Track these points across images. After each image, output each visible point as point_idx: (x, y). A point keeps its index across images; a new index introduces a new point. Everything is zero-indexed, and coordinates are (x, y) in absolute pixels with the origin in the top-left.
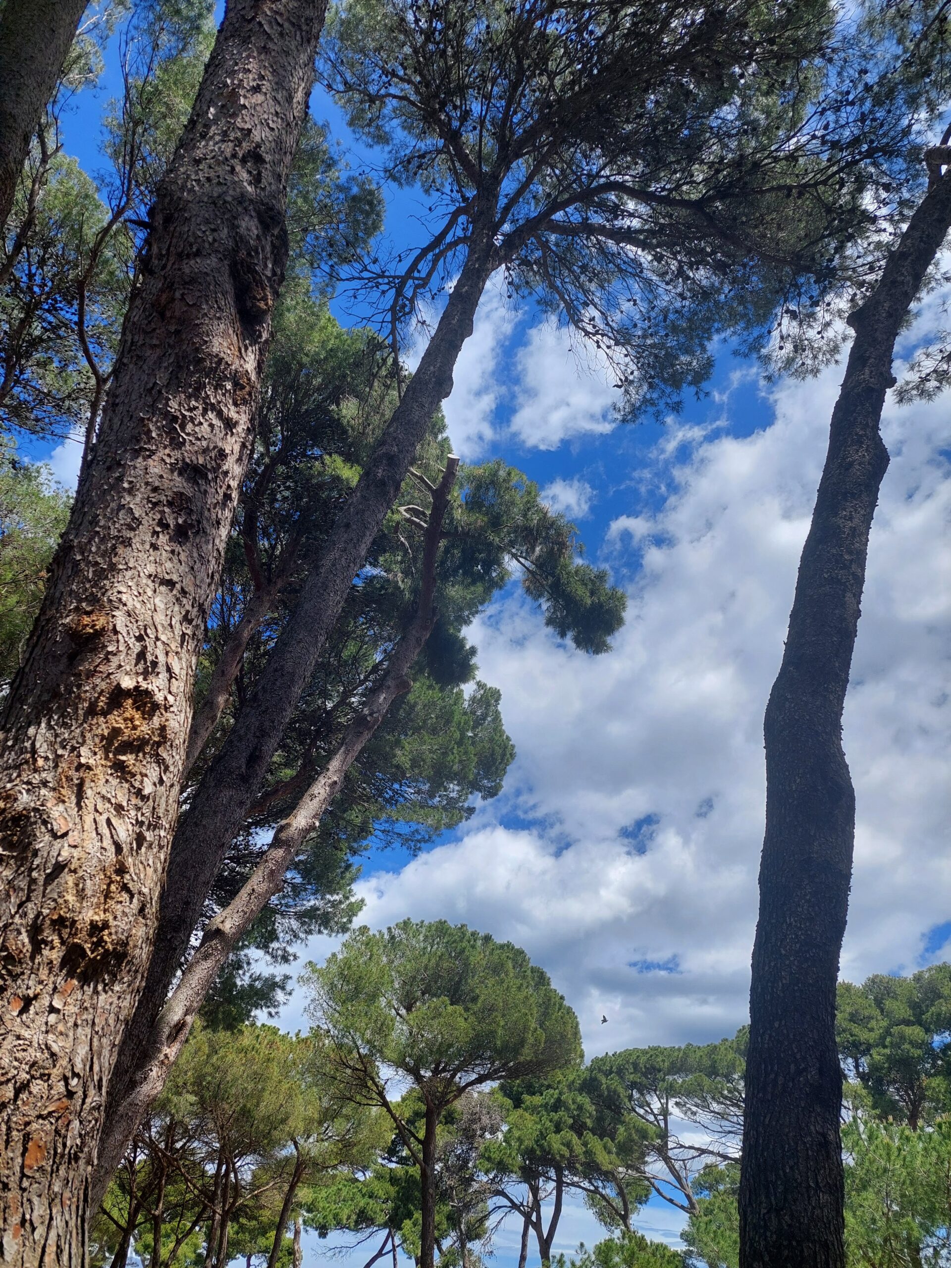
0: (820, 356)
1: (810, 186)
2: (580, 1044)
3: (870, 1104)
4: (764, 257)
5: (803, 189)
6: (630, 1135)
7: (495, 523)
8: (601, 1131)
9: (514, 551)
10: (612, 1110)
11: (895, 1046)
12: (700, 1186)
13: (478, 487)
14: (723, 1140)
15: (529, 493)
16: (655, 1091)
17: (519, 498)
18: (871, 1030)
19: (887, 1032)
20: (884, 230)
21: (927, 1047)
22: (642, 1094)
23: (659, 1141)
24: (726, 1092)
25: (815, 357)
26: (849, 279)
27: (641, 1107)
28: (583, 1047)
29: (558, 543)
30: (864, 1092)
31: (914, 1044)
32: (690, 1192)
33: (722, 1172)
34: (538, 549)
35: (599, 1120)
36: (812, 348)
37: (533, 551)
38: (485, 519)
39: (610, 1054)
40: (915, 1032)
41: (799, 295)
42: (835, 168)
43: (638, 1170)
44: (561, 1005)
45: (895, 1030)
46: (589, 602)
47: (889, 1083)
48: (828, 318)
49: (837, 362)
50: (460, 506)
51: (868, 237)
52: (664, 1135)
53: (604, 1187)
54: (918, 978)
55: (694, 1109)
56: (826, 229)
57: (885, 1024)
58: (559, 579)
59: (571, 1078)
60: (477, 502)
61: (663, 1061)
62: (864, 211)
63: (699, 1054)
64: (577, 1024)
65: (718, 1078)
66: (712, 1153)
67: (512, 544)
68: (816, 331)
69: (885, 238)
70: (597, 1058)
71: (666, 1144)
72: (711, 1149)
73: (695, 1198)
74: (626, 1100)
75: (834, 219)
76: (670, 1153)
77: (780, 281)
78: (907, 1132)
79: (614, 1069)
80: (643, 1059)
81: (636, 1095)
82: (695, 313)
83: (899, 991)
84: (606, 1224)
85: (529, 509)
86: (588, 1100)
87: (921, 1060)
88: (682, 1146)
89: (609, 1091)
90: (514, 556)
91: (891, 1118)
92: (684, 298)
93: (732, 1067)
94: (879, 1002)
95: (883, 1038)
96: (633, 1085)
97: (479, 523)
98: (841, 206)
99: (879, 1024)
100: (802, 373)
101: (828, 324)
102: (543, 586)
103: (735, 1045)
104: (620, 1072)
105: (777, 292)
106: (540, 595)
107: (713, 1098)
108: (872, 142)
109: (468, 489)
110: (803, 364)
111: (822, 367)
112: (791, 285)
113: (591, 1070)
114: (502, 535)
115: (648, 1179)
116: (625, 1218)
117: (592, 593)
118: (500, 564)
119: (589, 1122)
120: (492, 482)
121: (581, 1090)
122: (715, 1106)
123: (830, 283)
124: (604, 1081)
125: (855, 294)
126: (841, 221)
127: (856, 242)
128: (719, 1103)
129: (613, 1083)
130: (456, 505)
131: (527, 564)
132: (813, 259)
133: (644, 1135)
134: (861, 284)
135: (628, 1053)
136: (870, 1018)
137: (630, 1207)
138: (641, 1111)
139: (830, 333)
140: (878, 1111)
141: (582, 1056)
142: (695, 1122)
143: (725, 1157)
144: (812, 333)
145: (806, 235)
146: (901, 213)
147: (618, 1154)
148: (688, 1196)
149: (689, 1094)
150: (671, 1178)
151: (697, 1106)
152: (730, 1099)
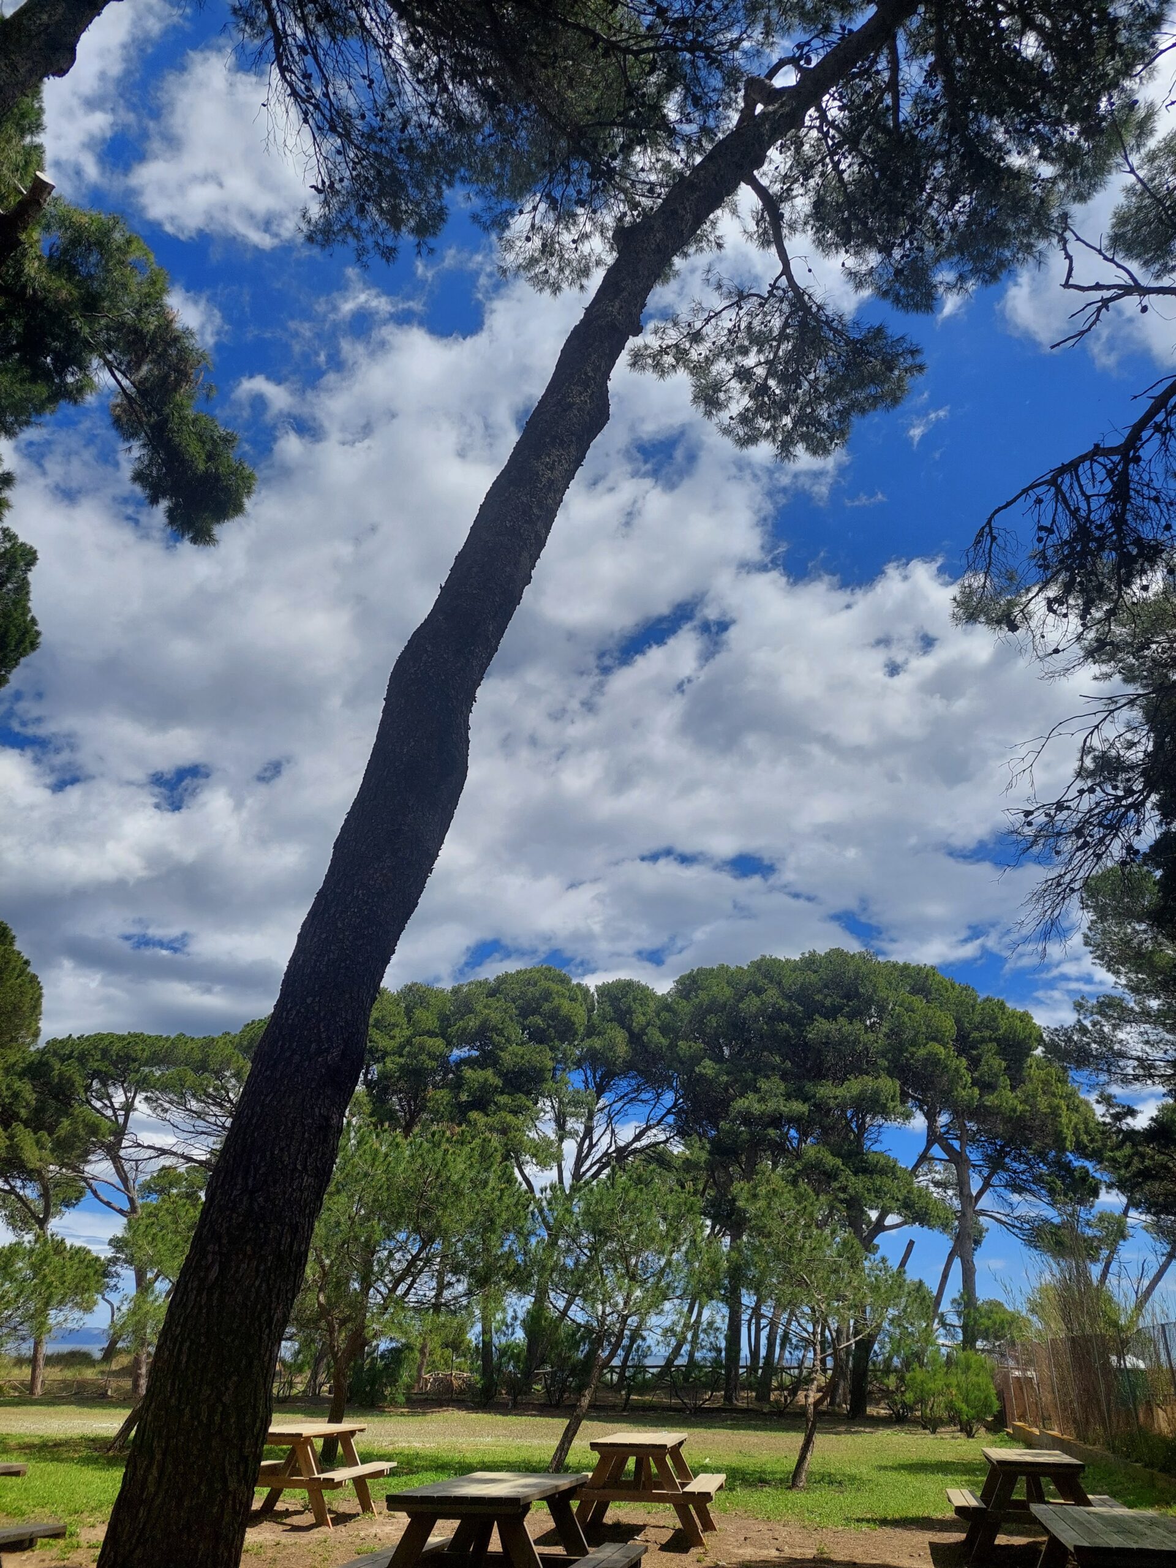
0: (567, 272)
1: (619, 48)
2: (37, 1021)
3: (368, 1111)
4: (543, 109)
5: (611, 48)
6: (76, 1129)
7: (90, 304)
8: (37, 1122)
9: (109, 357)
10: (59, 1101)
11: (412, 1056)
12: (148, 1189)
13: (75, 242)
14: (192, 1141)
15: (153, 283)
16: (123, 1082)
17: (136, 283)
18: (393, 1038)
19: (409, 1042)
20: (678, 152)
21: (443, 1059)
22: (105, 1085)
23: (112, 1138)
24: (211, 1090)
25: (561, 270)
26: (624, 191)
27: (99, 1099)
28: (41, 1024)
29: (177, 371)
30: (366, 1099)
31: (432, 1056)
32: (135, 1195)
33: (180, 1174)
34: (145, 368)
35: (39, 1111)
36: (562, 257)
37: (139, 368)
38: (75, 293)
39: (75, 1036)
40: (436, 1044)
41: (568, 182)
42: (651, 43)
43: (75, 1169)
44: (22, 972)
45: (417, 1040)
46: (202, 467)
47: (395, 1092)
48: (588, 228)
49: (582, 287)
50: (39, 258)
51: (659, 151)
52: (120, 1132)
53: (24, 1187)
54: (456, 991)
55: (167, 1105)
56: (620, 114)
57: (409, 1033)
58: (166, 421)
59: (12, 1060)
60: (66, 262)
61: (143, 1050)
62: (665, 116)
63: (190, 1046)
64: (41, 996)
65: (206, 1074)
66: (175, 1154)
67: (109, 346)
68: (571, 238)
69: (676, 163)
70: (55, 1040)
71: (120, 1142)
72: (174, 1149)
73: (139, 1202)
74: (82, 1090)
75: (632, 108)
76: (122, 1153)
77: (552, 153)
78: (399, 1139)
79: (76, 1054)
80: (117, 1046)
81: (96, 1085)
82: (441, 141)
83: (433, 1001)
84: (14, 1229)
85: (147, 305)
86: (29, 1087)
87: (434, 1071)
88: (139, 1145)
89: (60, 1080)
90: (108, 364)
91: (387, 1124)
92: (434, 113)
93: (226, 1063)
94: (409, 1011)
95: (402, 1047)
96: (96, 1074)
97: (64, 294)
98: (644, 95)
99: (402, 1033)
100: (542, 282)
101: (585, 236)
102: (140, 423)
103: (237, 1040)
104: (82, 1058)
105: (544, 165)
106: (133, 435)
107: (194, 1096)
108: (699, 34)
109: (58, 237)
110: (546, 271)
111: (565, 285)
112: (562, 164)
113: (43, 1052)
114: (97, 327)
115: (85, 1180)
116: (42, 1223)
117: (210, 457)
118: (83, 367)
119: (23, 1113)
120: (99, 244)
121: (21, 1075)
122: (194, 1105)
123: (604, 185)
124: (57, 1066)
125: (624, 214)
126: (638, 114)
127: (645, 149)
128: (199, 1101)
129: (72, 1070)
130: (32, 252)
131: (125, 383)
132: (595, 146)
133: (94, 1129)
134: (635, 205)
135: (100, 1037)
136: (395, 1025)
137: (52, 1210)
138: (98, 1105)
139: (585, 248)
140: (374, 1120)
141: (36, 1035)
142: (164, 1119)
143: (189, 1159)
144: (566, 238)
145: (597, 110)
146: (699, 141)
147: (53, 1150)
148: (131, 1200)
149: (164, 1089)
150: (115, 1180)
151: (171, 1102)
152: (214, 1098)
